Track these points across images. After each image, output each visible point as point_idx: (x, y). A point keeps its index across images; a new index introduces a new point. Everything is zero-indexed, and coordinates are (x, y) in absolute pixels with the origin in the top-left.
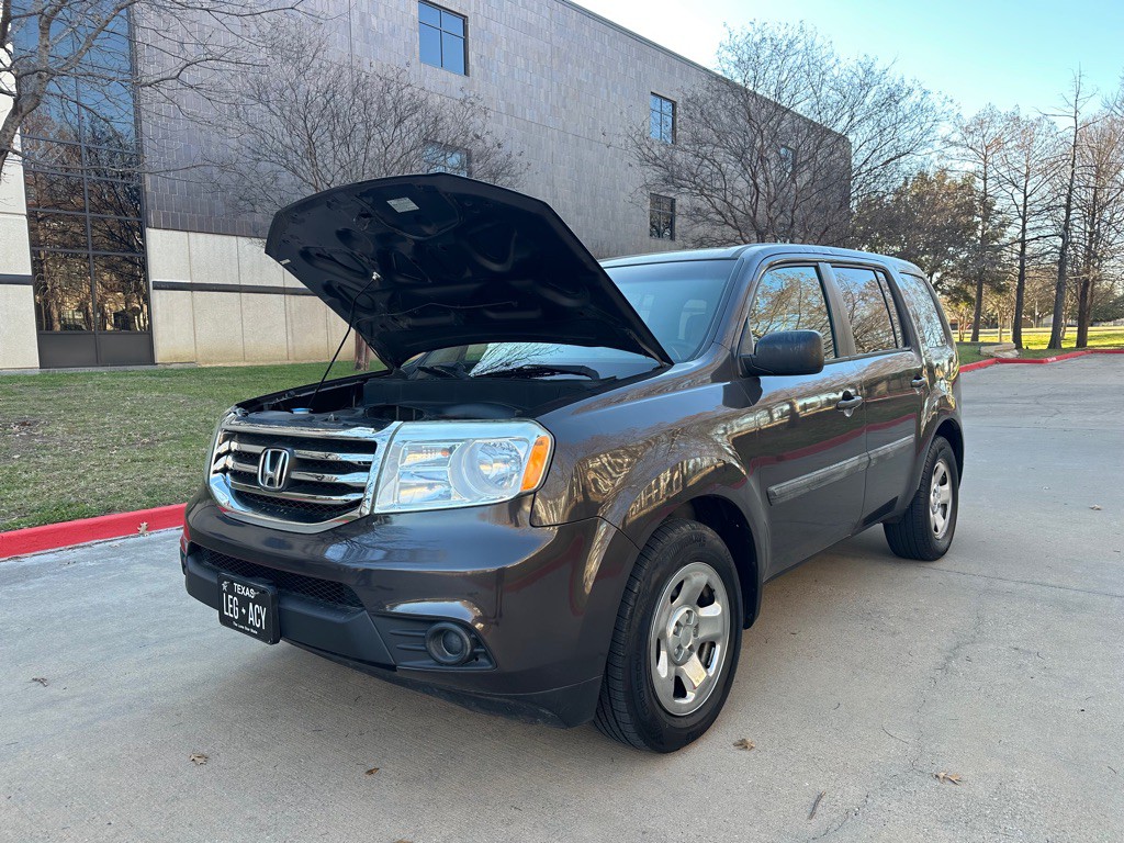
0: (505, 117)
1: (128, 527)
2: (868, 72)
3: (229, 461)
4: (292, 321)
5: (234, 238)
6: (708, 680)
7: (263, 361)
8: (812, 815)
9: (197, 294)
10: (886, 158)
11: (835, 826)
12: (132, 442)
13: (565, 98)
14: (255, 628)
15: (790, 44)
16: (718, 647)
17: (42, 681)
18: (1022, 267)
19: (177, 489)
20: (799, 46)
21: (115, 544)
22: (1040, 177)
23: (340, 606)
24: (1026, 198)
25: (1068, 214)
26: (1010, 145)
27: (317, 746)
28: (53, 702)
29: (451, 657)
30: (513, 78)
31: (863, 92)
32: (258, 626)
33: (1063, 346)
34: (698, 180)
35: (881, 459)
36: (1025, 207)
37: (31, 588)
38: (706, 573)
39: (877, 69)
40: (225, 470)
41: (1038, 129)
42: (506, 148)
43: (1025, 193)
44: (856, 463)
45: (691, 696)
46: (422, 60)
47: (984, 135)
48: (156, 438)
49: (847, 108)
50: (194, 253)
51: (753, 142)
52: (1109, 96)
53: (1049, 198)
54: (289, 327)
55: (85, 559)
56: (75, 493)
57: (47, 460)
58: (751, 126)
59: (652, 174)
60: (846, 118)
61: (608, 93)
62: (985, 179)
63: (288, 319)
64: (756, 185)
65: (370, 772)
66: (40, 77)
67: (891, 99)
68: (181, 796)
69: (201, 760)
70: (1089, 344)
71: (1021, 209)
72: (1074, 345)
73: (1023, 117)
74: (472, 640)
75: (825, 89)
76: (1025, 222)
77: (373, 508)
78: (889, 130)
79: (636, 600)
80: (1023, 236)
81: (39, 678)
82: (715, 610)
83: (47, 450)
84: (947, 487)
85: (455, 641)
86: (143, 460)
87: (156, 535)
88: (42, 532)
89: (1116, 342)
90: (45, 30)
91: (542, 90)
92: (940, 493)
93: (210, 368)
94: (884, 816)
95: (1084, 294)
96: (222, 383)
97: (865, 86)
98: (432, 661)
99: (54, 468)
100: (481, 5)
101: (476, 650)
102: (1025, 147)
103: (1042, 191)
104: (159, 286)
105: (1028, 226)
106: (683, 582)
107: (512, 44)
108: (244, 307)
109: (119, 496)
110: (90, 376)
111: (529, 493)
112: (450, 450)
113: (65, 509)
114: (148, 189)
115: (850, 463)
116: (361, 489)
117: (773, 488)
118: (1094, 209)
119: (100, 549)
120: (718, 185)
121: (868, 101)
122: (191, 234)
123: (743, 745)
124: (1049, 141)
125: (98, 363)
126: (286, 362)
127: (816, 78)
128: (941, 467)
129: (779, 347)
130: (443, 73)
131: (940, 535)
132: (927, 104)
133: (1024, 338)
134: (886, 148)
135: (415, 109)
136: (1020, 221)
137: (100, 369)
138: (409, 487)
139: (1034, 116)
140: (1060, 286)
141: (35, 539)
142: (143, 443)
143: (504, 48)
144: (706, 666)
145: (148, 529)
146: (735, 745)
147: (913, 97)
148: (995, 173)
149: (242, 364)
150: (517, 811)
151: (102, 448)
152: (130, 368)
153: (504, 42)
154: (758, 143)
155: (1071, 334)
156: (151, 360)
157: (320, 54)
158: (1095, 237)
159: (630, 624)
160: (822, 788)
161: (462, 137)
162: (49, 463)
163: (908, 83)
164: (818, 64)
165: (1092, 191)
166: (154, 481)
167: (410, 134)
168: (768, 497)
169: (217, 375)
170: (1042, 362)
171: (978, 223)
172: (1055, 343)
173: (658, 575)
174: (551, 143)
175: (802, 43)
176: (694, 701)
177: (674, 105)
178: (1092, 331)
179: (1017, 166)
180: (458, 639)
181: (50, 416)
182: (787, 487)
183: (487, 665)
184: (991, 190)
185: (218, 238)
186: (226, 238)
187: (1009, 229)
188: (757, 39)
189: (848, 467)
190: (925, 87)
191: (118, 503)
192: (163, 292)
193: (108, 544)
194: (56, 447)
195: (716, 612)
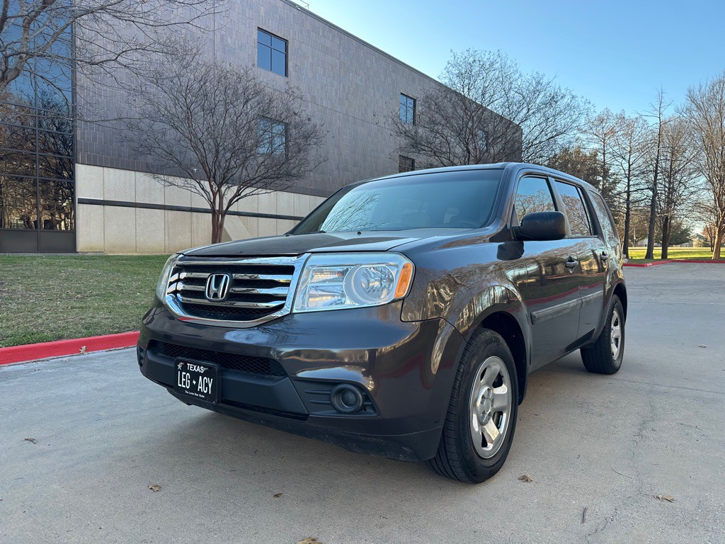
0: (310, 104)
1: (73, 349)
2: (538, 83)
3: (180, 286)
4: (168, 227)
5: (133, 172)
6: (500, 436)
7: (149, 252)
8: (583, 521)
9: (107, 207)
10: (549, 135)
11: (601, 527)
12: (69, 297)
13: (347, 94)
14: (203, 393)
15: (492, 64)
16: (505, 415)
17: (32, 440)
18: (628, 208)
19: (105, 325)
20: (497, 66)
21: (64, 359)
22: (637, 154)
23: (267, 376)
24: (630, 165)
25: (656, 176)
26: (620, 133)
27: (235, 480)
28: (43, 454)
29: (348, 408)
30: (316, 80)
31: (536, 95)
32: (205, 392)
33: (655, 258)
34: (432, 147)
35: (588, 302)
36: (629, 171)
37: (11, 384)
38: (500, 364)
39: (544, 81)
40: (175, 292)
41: (636, 124)
42: (313, 121)
43: (629, 163)
44: (575, 303)
45: (490, 446)
46: (259, 66)
47: (603, 127)
48: (85, 295)
49: (525, 105)
50: (106, 181)
51: (467, 124)
52: (679, 105)
53: (643, 167)
54: (166, 232)
55: (46, 368)
56: (35, 326)
57: (14, 306)
58: (467, 114)
59: (403, 141)
60: (525, 111)
61: (374, 93)
62: (604, 154)
63: (166, 225)
64: (468, 150)
65: (277, 496)
66: (21, 58)
67: (553, 100)
68: (147, 510)
69: (156, 489)
70: (668, 257)
71: (627, 172)
72: (660, 258)
73: (626, 117)
74: (363, 396)
75: (512, 93)
76: (629, 180)
77: (292, 309)
78: (551, 118)
79: (462, 377)
80: (629, 189)
81: (30, 438)
82: (503, 390)
83: (12, 300)
84: (618, 327)
85: (351, 397)
86: (79, 308)
87: (92, 354)
88: (16, 350)
89: (685, 256)
90: (26, 28)
91: (334, 89)
92: (615, 331)
93: (114, 256)
94: (630, 521)
95: (665, 225)
96: (124, 264)
97: (536, 92)
98: (335, 411)
99: (19, 311)
100: (297, 34)
101: (365, 403)
102: (629, 135)
103: (639, 162)
104: (82, 201)
105: (631, 183)
106: (486, 369)
107: (315, 59)
108: (137, 217)
109: (65, 328)
110: (34, 258)
111: (400, 300)
112: (343, 273)
113: (30, 335)
114: (78, 138)
115: (573, 302)
116: (284, 298)
117: (534, 313)
118: (671, 174)
119: (56, 362)
120: (444, 150)
121: (538, 102)
122: (105, 169)
123: (525, 479)
124: (643, 132)
125: (39, 250)
126: (163, 254)
127: (507, 86)
128: (616, 314)
129: (538, 222)
130: (271, 75)
131: (615, 357)
132: (574, 103)
133: (630, 253)
134: (549, 130)
135: (257, 93)
136: (626, 180)
137: (39, 255)
138: (315, 296)
139: (633, 116)
140: (652, 222)
141: (10, 354)
142: (77, 298)
143: (310, 61)
144: (498, 427)
145: (87, 350)
146: (519, 479)
147: (566, 100)
148: (611, 150)
149: (134, 254)
150: (385, 519)
151: (50, 300)
152: (59, 254)
153: (311, 57)
154: (470, 124)
155: (657, 251)
156: (74, 249)
157: (197, 57)
158: (672, 190)
159: (458, 393)
160: (585, 505)
161: (285, 113)
162: (15, 308)
163: (563, 91)
164: (508, 77)
165: (669, 163)
166: (88, 320)
167: (252, 109)
168: (532, 319)
169: (119, 260)
170: (643, 266)
171: (599, 181)
172: (649, 255)
173: (475, 362)
174: (338, 122)
175: (499, 64)
176: (492, 449)
177: (415, 101)
178: (670, 249)
179: (624, 146)
180: (353, 395)
181: (12, 280)
182: (542, 312)
183: (372, 414)
184: (608, 161)
185: (122, 172)
186: (127, 172)
187: (619, 185)
188: (471, 60)
189: (571, 305)
190: (574, 93)
191: (66, 333)
192: (85, 206)
193: (60, 359)
194: (18, 299)
195: (504, 391)
